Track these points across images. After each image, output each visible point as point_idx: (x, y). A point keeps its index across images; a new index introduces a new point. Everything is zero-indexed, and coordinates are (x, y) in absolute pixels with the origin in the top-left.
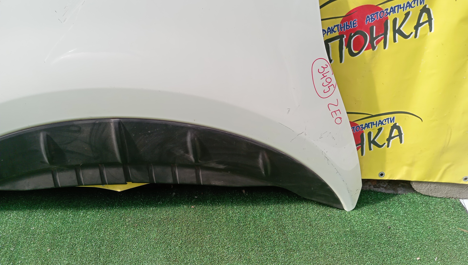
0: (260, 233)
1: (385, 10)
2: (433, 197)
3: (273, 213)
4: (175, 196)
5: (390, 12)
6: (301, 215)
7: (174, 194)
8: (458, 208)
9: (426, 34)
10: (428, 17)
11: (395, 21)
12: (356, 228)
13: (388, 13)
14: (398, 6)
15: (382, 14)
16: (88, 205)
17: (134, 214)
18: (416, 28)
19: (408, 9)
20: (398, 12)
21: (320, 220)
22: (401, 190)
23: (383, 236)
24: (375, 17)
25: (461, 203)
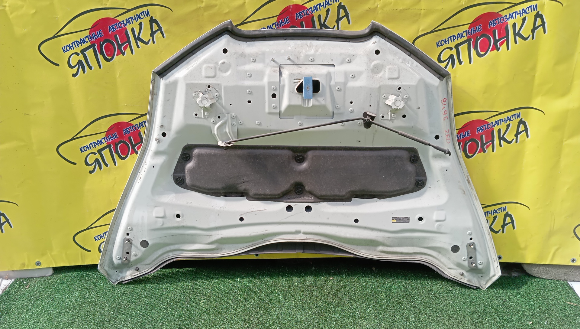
0: (391, 300)
1: (491, 123)
2: (543, 279)
3: (402, 286)
4: (315, 270)
5: (495, 124)
6: (426, 289)
7: (314, 268)
8: (566, 288)
9: (524, 140)
10: (525, 128)
11: (499, 131)
12: (475, 300)
13: (493, 125)
14: (500, 120)
15: (489, 126)
16: (243, 274)
17: (282, 283)
18: (516, 136)
19: (508, 122)
20: (501, 125)
21: (443, 292)
22: (515, 273)
23: (499, 306)
24: (484, 128)
25: (568, 284)
